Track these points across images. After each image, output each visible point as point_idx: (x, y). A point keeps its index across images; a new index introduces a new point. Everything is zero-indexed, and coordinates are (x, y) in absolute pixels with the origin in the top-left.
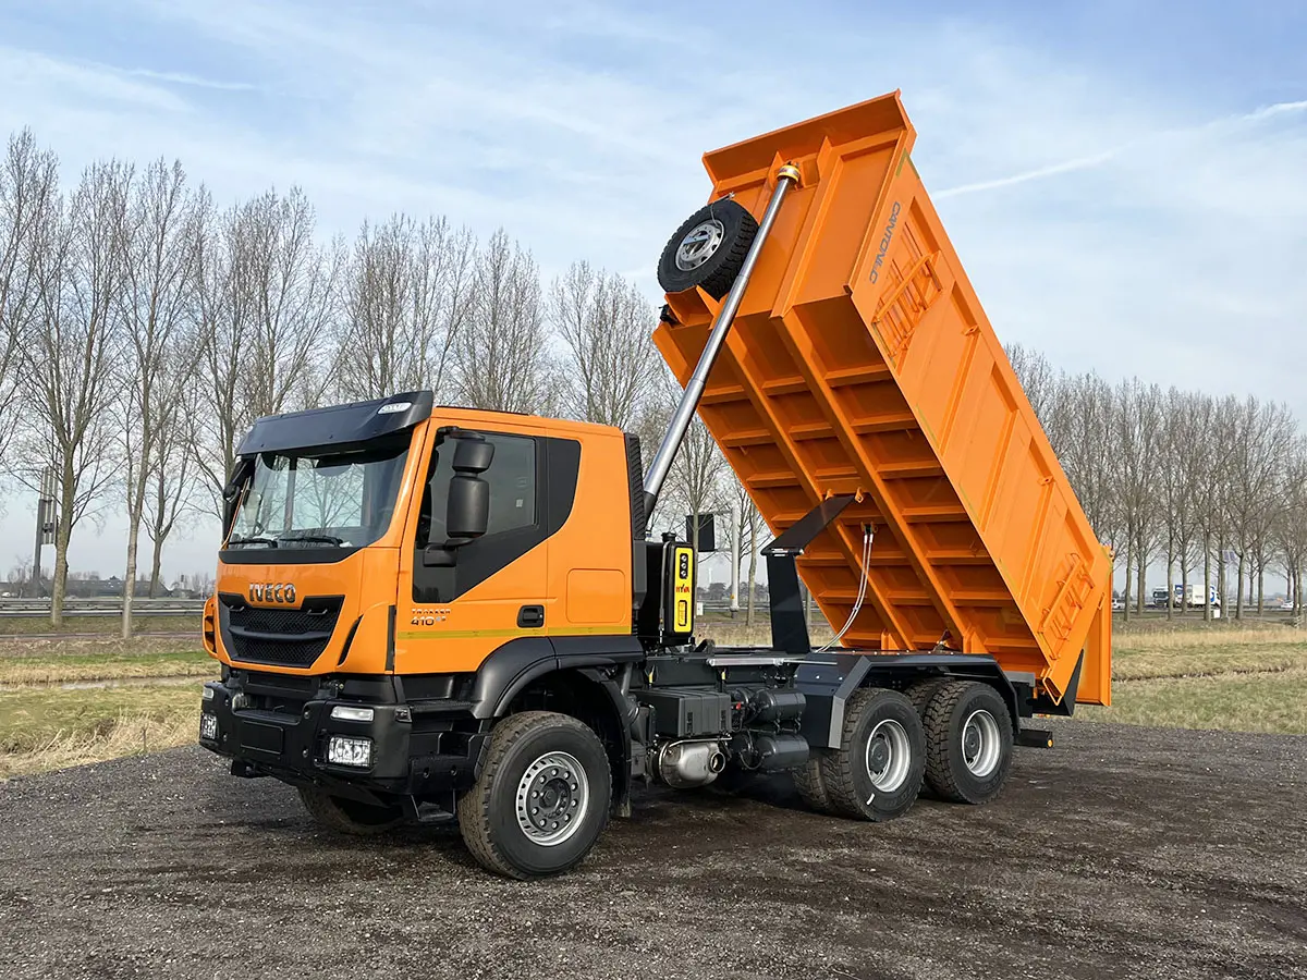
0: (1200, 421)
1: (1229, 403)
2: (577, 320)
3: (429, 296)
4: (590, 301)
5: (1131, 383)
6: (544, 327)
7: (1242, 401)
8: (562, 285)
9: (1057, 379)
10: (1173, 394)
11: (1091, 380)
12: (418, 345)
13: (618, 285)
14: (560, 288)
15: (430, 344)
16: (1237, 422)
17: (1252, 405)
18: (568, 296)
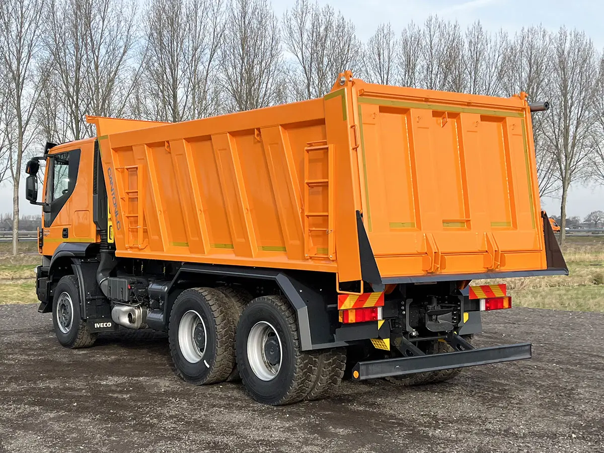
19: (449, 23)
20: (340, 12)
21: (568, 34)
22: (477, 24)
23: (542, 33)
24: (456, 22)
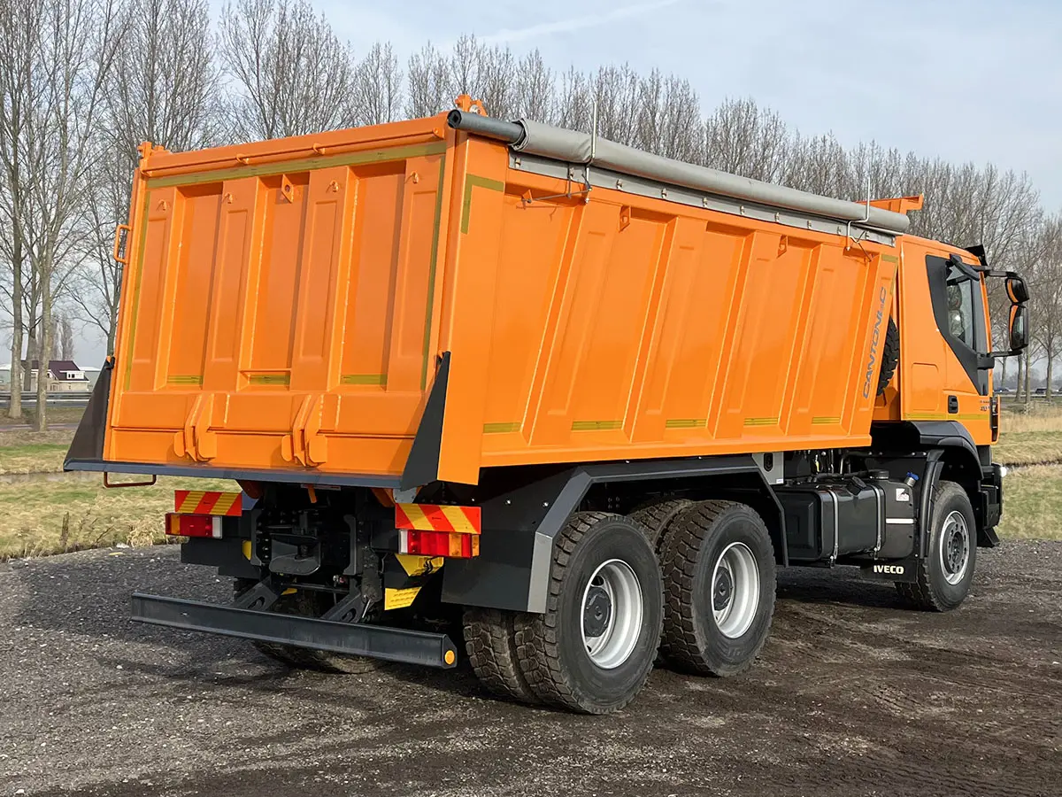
0: (938, 192)
1: (967, 172)
2: (254, 56)
3: (72, 21)
4: (270, 32)
5: (869, 147)
6: (216, 64)
7: (980, 170)
8: (235, 11)
9: (792, 139)
10: (912, 161)
11: (828, 143)
12: (61, 80)
13: (303, 15)
14: (233, 16)
15: (77, 79)
16: (976, 193)
17: (991, 175)
18: (244, 25)
19: (497, 51)
20: (323, 15)
21: (662, 83)
22: (534, 54)
23: (629, 79)
24: (508, 49)
